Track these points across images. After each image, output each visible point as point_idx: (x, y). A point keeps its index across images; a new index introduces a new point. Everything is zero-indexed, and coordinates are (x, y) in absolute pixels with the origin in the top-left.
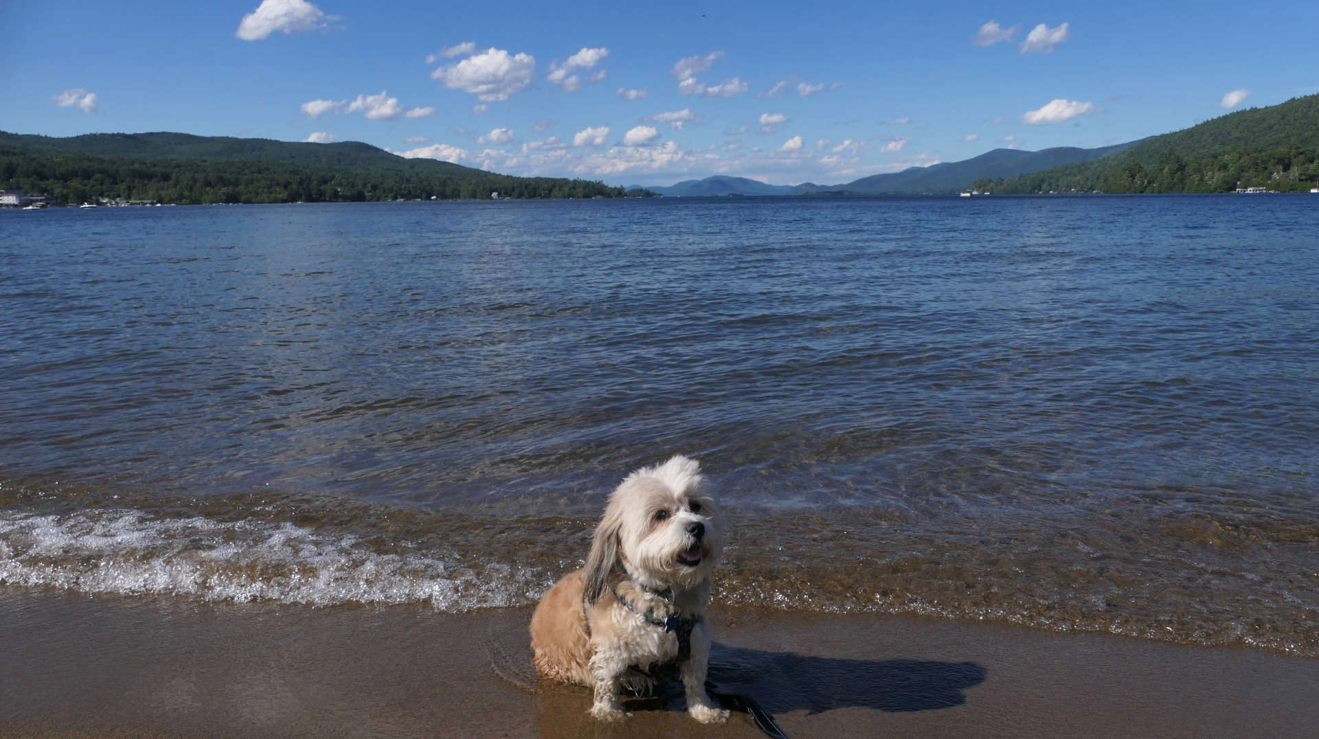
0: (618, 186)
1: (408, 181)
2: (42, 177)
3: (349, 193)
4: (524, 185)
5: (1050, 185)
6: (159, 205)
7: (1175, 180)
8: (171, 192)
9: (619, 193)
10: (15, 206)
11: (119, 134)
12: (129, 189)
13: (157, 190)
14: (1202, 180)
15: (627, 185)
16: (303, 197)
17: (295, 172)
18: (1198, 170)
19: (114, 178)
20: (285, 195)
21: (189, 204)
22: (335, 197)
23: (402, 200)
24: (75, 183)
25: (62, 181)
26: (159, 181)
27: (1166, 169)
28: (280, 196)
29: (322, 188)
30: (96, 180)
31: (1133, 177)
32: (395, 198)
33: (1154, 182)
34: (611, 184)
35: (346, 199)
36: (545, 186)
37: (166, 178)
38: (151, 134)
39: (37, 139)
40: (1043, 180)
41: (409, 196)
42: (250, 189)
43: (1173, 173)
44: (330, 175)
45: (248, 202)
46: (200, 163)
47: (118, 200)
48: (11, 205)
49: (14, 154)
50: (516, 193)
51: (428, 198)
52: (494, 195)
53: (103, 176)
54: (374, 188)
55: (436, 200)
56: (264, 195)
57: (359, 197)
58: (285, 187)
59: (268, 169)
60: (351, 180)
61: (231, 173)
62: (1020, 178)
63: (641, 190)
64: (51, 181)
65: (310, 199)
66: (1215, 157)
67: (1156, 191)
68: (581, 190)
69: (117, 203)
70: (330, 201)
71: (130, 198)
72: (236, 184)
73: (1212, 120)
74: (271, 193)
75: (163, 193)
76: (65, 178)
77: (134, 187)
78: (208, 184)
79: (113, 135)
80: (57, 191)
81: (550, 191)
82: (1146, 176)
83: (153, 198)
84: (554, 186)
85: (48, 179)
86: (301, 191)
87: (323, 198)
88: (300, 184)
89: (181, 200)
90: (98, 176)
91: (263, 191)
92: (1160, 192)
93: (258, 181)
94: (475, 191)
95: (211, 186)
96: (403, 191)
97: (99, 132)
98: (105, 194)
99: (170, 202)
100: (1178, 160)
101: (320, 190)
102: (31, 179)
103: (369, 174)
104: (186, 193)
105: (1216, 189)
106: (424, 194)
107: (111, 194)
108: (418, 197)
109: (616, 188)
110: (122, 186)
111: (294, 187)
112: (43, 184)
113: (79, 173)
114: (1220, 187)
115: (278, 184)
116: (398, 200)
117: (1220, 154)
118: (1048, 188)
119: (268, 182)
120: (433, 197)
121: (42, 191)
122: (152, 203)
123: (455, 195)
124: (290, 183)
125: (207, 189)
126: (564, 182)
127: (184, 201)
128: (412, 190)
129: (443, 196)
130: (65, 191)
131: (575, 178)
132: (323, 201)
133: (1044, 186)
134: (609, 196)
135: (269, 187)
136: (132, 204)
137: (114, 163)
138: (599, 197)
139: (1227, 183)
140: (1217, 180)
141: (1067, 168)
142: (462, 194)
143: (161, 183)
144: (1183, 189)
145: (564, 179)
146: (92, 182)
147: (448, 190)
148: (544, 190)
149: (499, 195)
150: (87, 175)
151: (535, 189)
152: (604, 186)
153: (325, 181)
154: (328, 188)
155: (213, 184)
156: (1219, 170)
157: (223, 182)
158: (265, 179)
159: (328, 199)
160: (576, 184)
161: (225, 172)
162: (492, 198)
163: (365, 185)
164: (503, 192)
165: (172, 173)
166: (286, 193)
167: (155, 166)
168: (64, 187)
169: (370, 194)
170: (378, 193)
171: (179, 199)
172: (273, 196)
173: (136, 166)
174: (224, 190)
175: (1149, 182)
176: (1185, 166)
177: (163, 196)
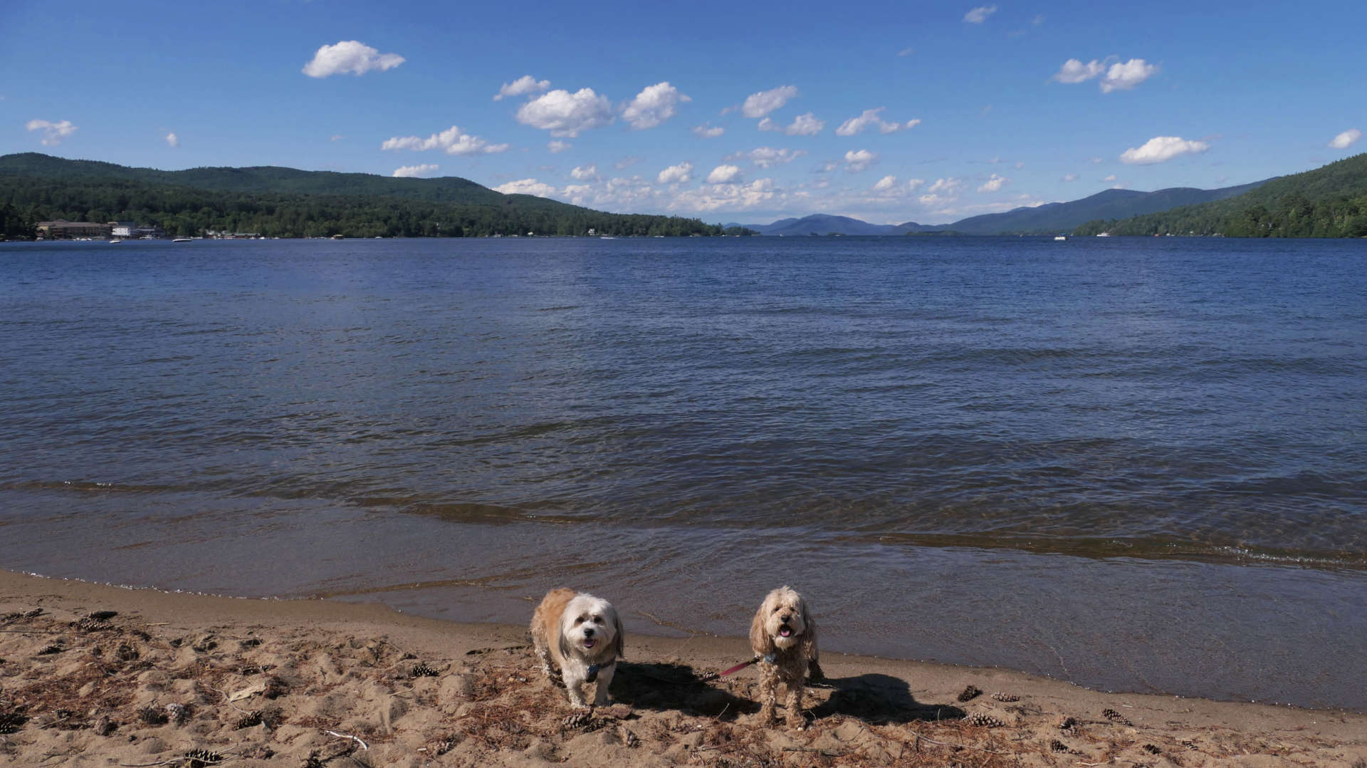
0: (716, 224)
1: (506, 216)
2: (153, 209)
3: (447, 229)
4: (621, 222)
5: (1167, 227)
6: (263, 238)
7: (1302, 223)
8: (274, 225)
9: (718, 230)
10: (126, 237)
11: (226, 169)
12: (235, 222)
13: (262, 223)
14: (1330, 224)
15: (725, 222)
16: (402, 232)
17: (395, 207)
18: (1327, 214)
19: (221, 211)
20: (385, 229)
21: (292, 237)
22: (434, 232)
23: (499, 236)
24: (184, 216)
25: (171, 214)
26: (263, 215)
27: (1293, 211)
28: (381, 230)
29: (421, 222)
30: (204, 213)
31: (1256, 220)
32: (493, 233)
33: (1279, 226)
34: (709, 222)
35: (444, 234)
36: (642, 223)
37: (270, 211)
38: (257, 168)
39: (149, 172)
40: (1159, 223)
41: (506, 232)
42: (352, 223)
43: (1299, 217)
44: (428, 210)
45: (348, 236)
46: (304, 198)
47: (223, 232)
48: (123, 237)
49: (127, 187)
50: (614, 228)
51: (525, 234)
52: (591, 231)
53: (210, 209)
54: (472, 223)
55: (532, 236)
56: (365, 229)
57: (457, 233)
58: (385, 222)
59: (369, 204)
60: (449, 216)
61: (333, 208)
62: (1134, 220)
63: (739, 228)
64: (161, 213)
65: (409, 234)
66: (1345, 199)
67: (1281, 236)
68: (679, 227)
69: (222, 236)
70: (429, 236)
71: (235, 231)
72: (338, 218)
73: (1341, 161)
74: (371, 227)
75: (267, 227)
76: (175, 210)
77: (240, 220)
78: (311, 218)
79: (220, 169)
80: (166, 223)
81: (647, 228)
82: (1270, 219)
83: (257, 231)
84: (651, 224)
85: (158, 212)
86: (401, 225)
87: (421, 233)
88: (400, 218)
89: (284, 233)
90: (206, 209)
91: (364, 226)
92: (1285, 237)
93: (359, 215)
94: (572, 227)
95: (315, 221)
96: (500, 227)
97: (207, 167)
98: (213, 226)
99: (274, 235)
100: (1305, 203)
101: (419, 224)
102: (143, 212)
103: (467, 210)
104: (289, 227)
105: (1346, 234)
106: (521, 230)
107: (217, 227)
108: (515, 233)
109: (714, 226)
110: (229, 219)
111: (394, 221)
112: (153, 216)
113: (188, 206)
114: (1351, 232)
115: (378, 219)
116: (495, 236)
117: (1350, 197)
118: (1166, 230)
119: (368, 217)
120: (530, 233)
121: (152, 223)
122: (257, 237)
123: (551, 232)
124: (390, 218)
125: (310, 223)
126: (663, 218)
127: (286, 235)
128: (509, 225)
129: (539, 232)
130: (174, 224)
131: (673, 215)
132: (421, 236)
133: (1161, 228)
134: (707, 234)
135: (370, 221)
136: (237, 237)
137: (222, 196)
138: (697, 235)
139: (1359, 227)
140: (1347, 226)
141: (1185, 210)
142: (558, 231)
143: (266, 216)
144: (1311, 233)
145: (661, 217)
146: (199, 214)
147: (545, 228)
148: (641, 227)
149: (596, 231)
150: (195, 208)
151: (631, 227)
152: (702, 224)
153: (424, 217)
154: (427, 224)
155: (315, 218)
156: (1350, 214)
157: (324, 215)
158: (366, 214)
159: (426, 234)
160: (674, 222)
161: (327, 206)
162: (588, 235)
163: (463, 220)
164: (600, 228)
165: (277, 206)
166: (386, 228)
167: (260, 199)
168: (173, 220)
169: (468, 229)
170: (475, 228)
171: (282, 233)
172: (373, 230)
173: (242, 199)
174: (327, 224)
175: (1274, 226)
176: (1312, 210)
177: (267, 229)
